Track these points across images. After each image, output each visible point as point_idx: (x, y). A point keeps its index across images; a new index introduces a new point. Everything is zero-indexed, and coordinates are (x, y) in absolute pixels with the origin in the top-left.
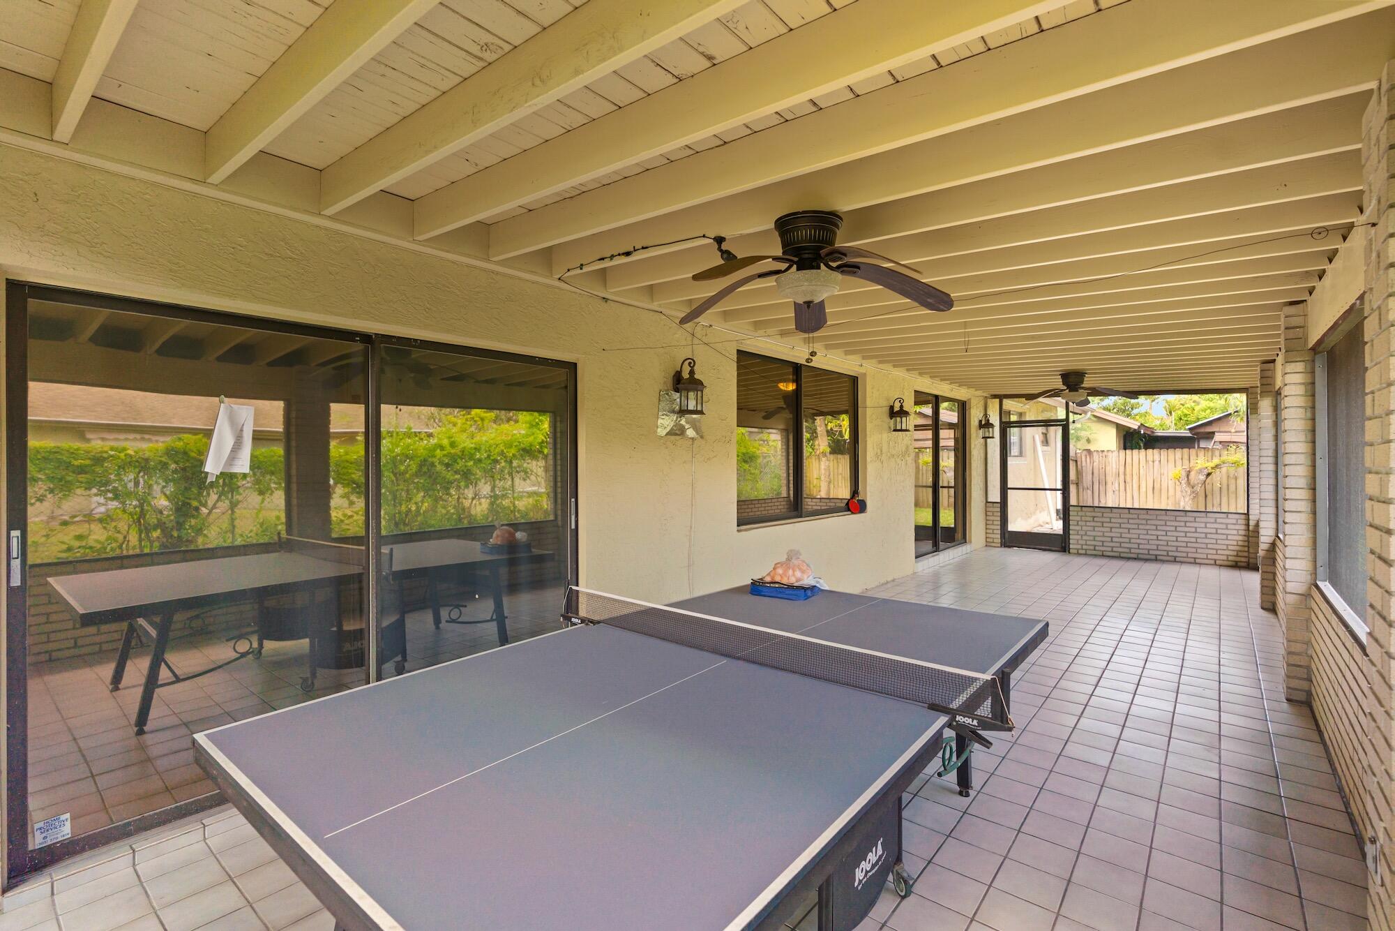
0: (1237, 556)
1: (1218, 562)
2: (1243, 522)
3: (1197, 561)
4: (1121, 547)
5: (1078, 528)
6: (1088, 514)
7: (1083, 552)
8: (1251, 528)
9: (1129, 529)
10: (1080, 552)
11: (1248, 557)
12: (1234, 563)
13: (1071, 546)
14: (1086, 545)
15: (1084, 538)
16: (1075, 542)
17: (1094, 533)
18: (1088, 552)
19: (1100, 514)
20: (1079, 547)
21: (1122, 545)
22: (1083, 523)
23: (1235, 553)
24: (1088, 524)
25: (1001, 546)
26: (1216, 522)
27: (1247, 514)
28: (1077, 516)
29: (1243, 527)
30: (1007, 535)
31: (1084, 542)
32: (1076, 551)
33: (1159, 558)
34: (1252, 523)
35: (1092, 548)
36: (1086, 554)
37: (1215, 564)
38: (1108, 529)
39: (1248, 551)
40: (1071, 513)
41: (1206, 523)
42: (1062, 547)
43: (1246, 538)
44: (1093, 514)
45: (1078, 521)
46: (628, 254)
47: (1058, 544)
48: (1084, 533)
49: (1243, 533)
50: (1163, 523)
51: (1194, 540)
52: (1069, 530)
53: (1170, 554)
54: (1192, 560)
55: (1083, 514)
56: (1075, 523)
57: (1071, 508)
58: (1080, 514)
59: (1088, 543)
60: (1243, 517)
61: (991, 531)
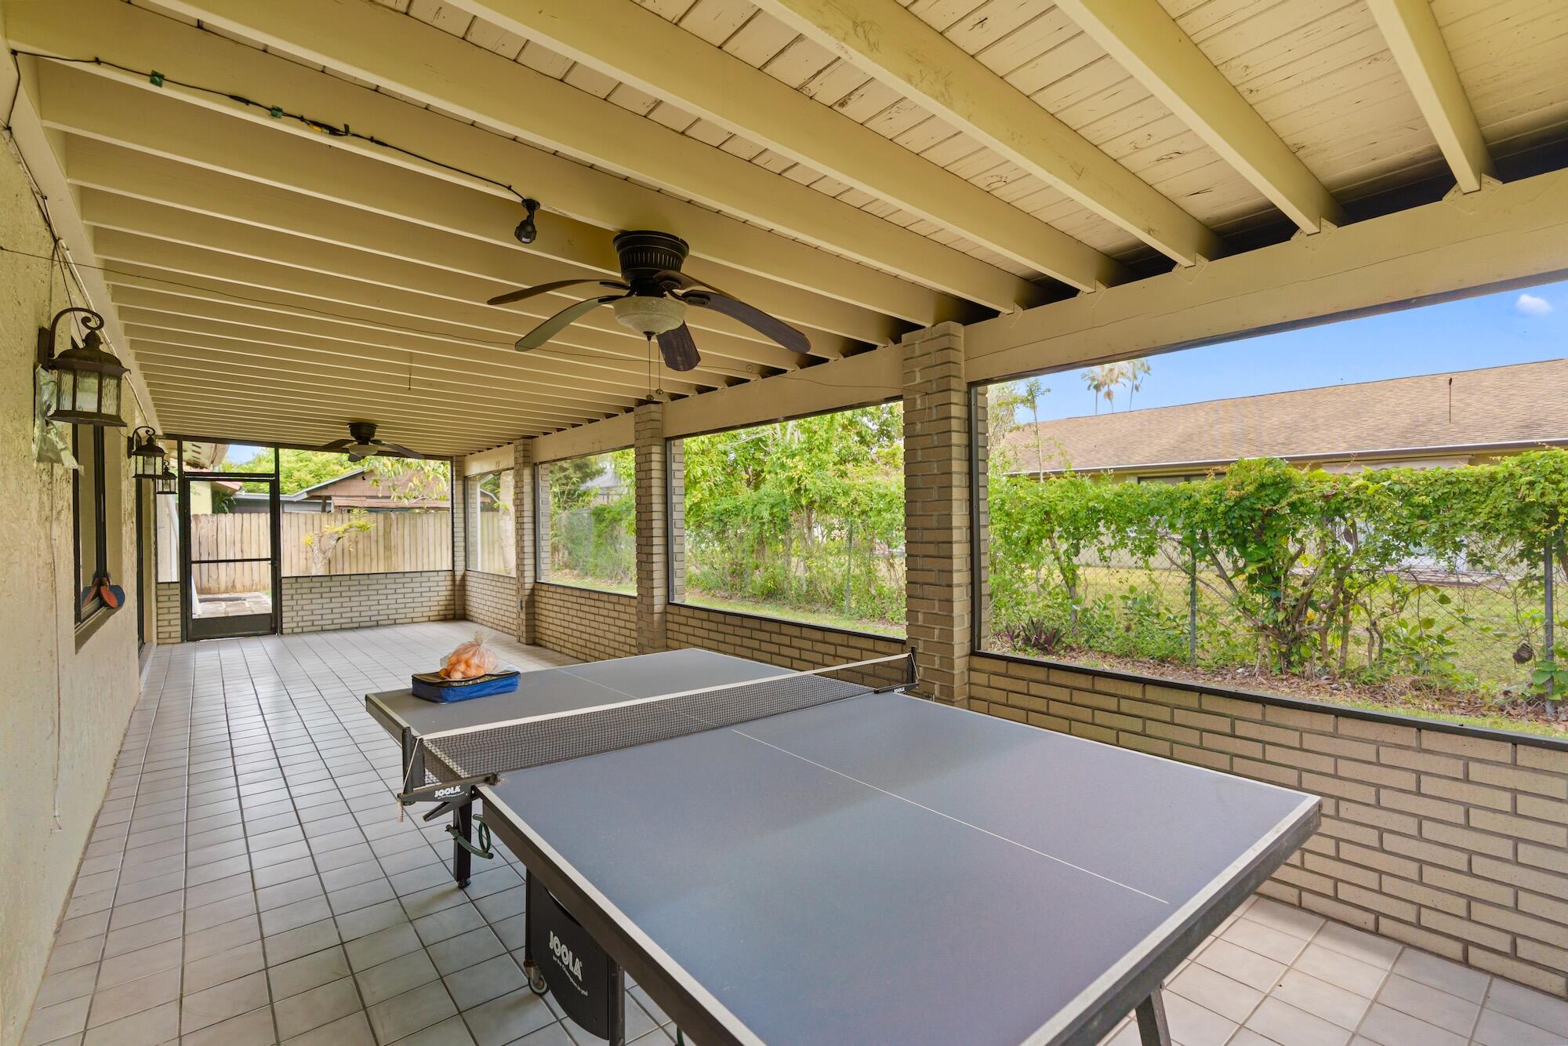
0: (446, 610)
1: (431, 618)
2: (449, 578)
3: (415, 620)
4: (342, 618)
5: (293, 603)
6: (304, 585)
7: (300, 630)
8: (457, 583)
9: (350, 597)
10: (295, 630)
11: (454, 609)
12: (443, 617)
13: (284, 626)
14: (303, 621)
15: (300, 613)
16: (289, 620)
17: (312, 607)
18: (305, 629)
19: (318, 585)
20: (294, 625)
21: (344, 615)
22: (299, 597)
23: (444, 608)
24: (305, 596)
25: (182, 641)
26: (429, 581)
27: (453, 571)
28: (292, 588)
29: (449, 583)
30: (190, 626)
31: (299, 619)
32: (290, 631)
33: (380, 623)
34: (458, 578)
35: (310, 623)
36: (303, 632)
37: (429, 621)
38: (328, 600)
39: (454, 604)
40: (283, 586)
41: (421, 582)
42: (271, 629)
43: (452, 593)
44: (311, 585)
45: (292, 595)
46: (333, 131)
47: (270, 625)
48: (299, 608)
49: (449, 588)
50: (384, 587)
51: (411, 600)
52: (281, 606)
53: (391, 617)
54: (410, 620)
55: (298, 585)
56: (289, 597)
57: (283, 581)
58: (294, 586)
59: (305, 618)
60: (450, 573)
61: (166, 623)
